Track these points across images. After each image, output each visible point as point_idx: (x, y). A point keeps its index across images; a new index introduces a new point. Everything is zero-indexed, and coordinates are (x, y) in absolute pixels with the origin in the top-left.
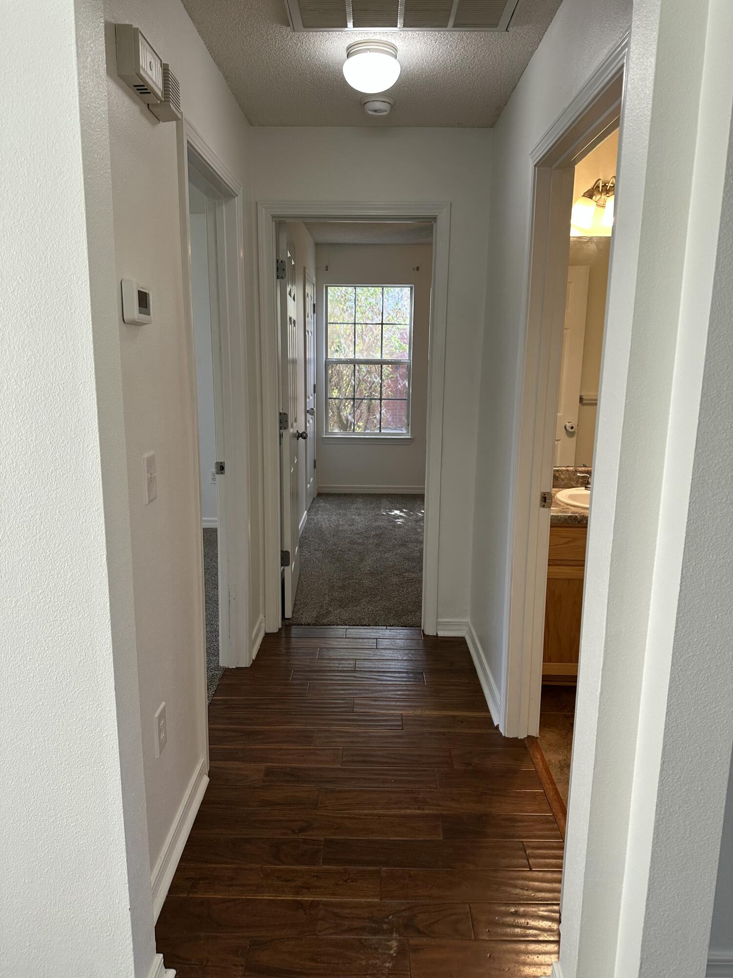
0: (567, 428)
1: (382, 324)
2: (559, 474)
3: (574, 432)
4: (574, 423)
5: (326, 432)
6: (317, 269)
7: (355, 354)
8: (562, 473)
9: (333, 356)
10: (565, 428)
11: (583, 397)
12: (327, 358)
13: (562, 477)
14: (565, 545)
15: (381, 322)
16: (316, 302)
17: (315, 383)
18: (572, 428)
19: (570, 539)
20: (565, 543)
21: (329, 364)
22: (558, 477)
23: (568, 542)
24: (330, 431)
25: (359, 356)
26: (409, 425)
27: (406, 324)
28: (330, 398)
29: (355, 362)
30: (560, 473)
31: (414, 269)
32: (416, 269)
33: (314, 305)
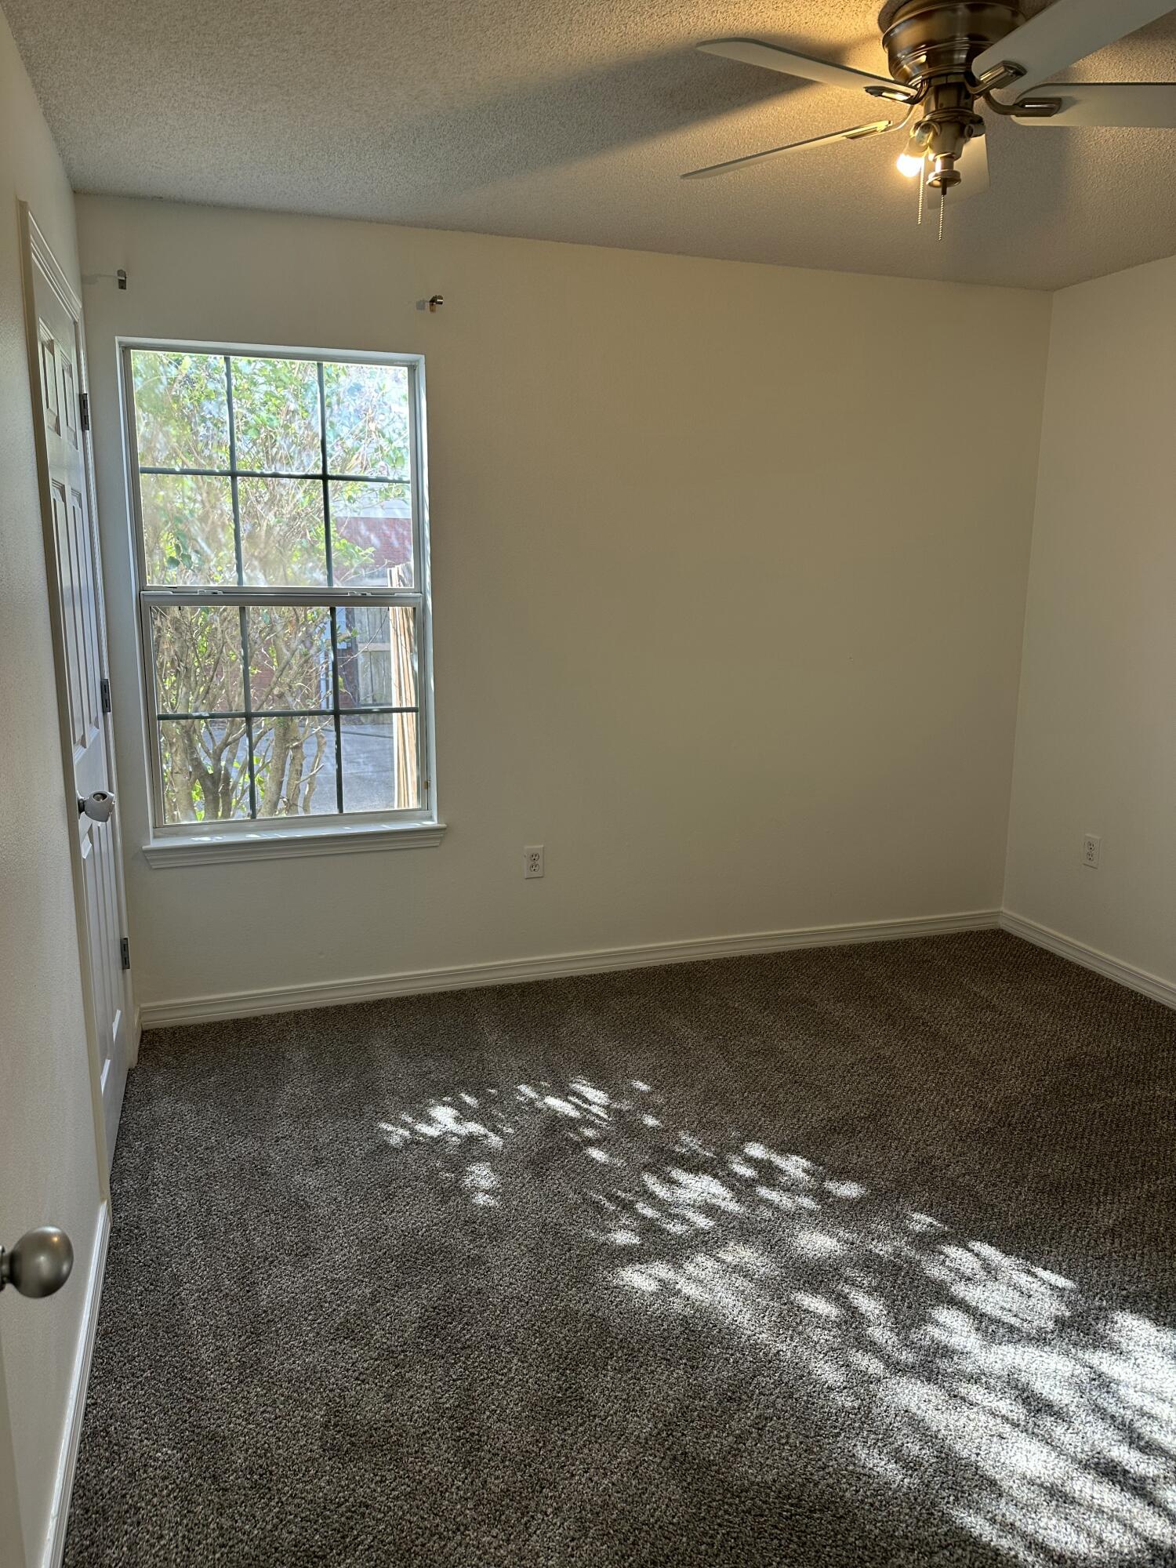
1: (325, 477)
5: (155, 827)
6: (86, 281)
7: (239, 570)
9: (163, 576)
12: (142, 586)
15: (320, 472)
16: (90, 388)
17: (107, 677)
21: (149, 605)
24: (169, 823)
25: (258, 580)
26: (427, 785)
27: (400, 481)
28: (161, 718)
29: (242, 599)
31: (420, 306)
32: (428, 305)
33: (82, 399)
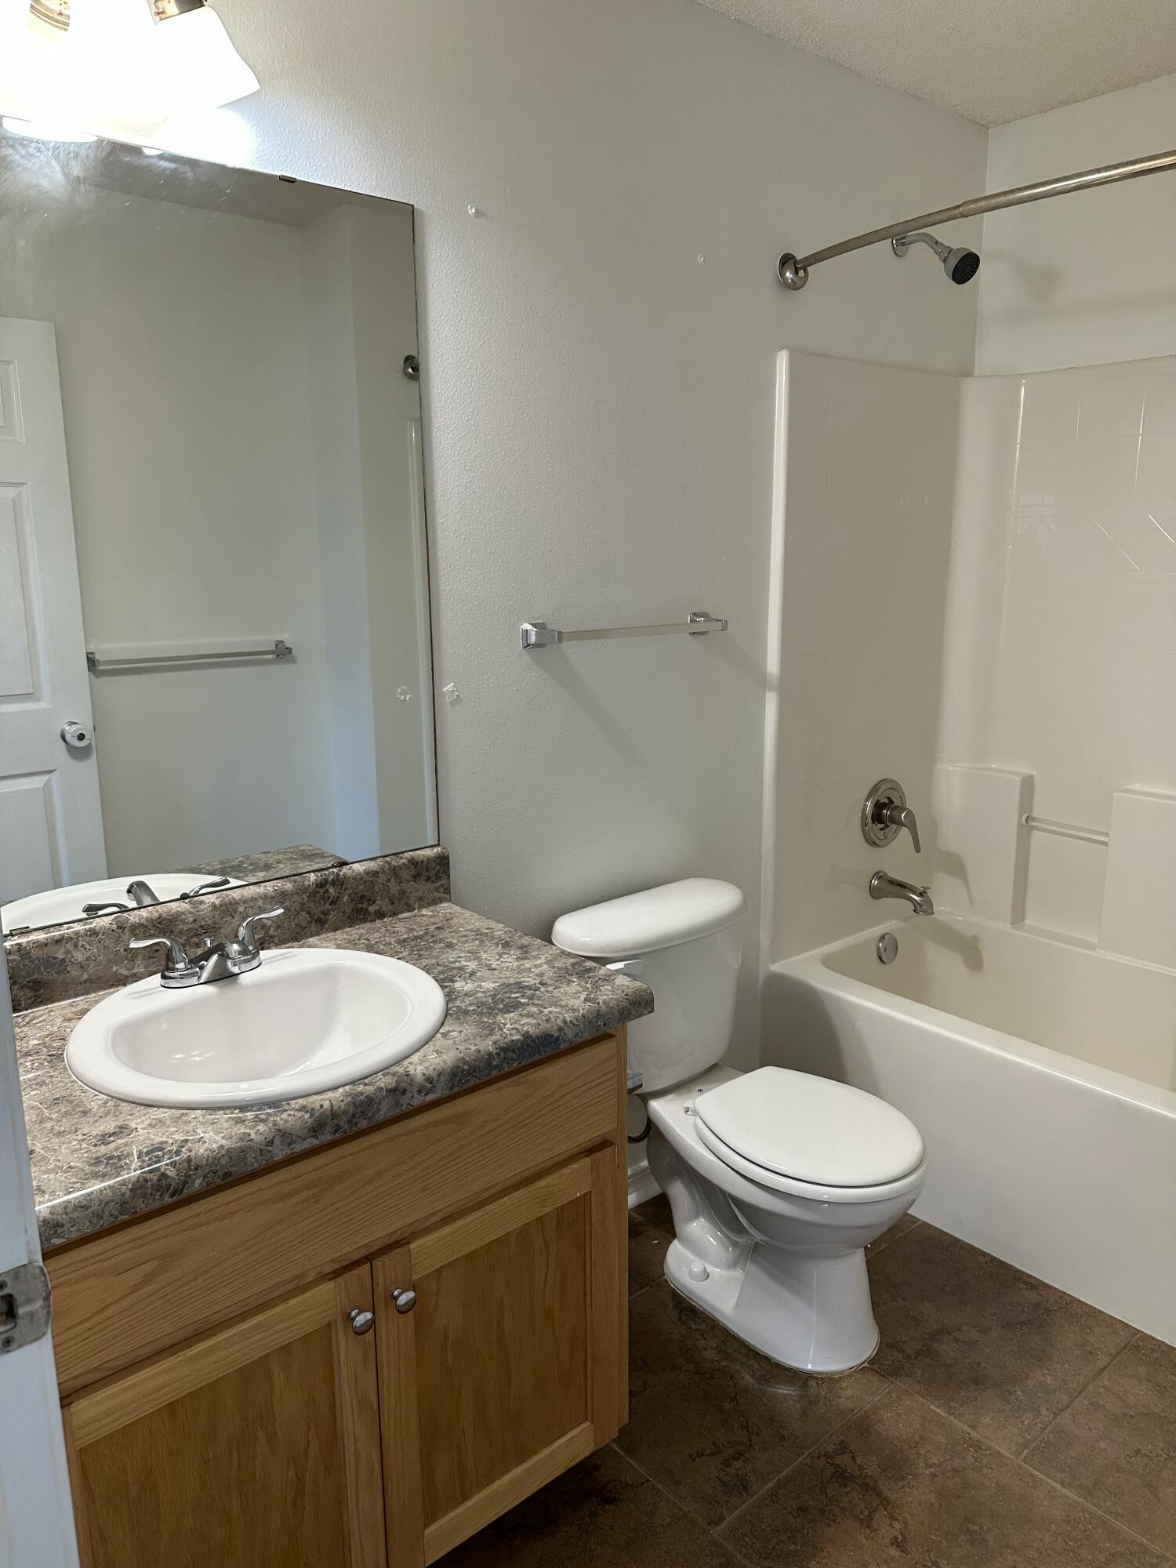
0: (68, 737)
2: (67, 952)
3: (89, 746)
4: (86, 725)
8: (76, 946)
10: (63, 738)
11: (97, 657)
13: (80, 956)
14: (136, 1294)
18: (81, 737)
19: (154, 1264)
20: (136, 1288)
22: (63, 960)
23: (148, 1279)
30: (69, 946)
